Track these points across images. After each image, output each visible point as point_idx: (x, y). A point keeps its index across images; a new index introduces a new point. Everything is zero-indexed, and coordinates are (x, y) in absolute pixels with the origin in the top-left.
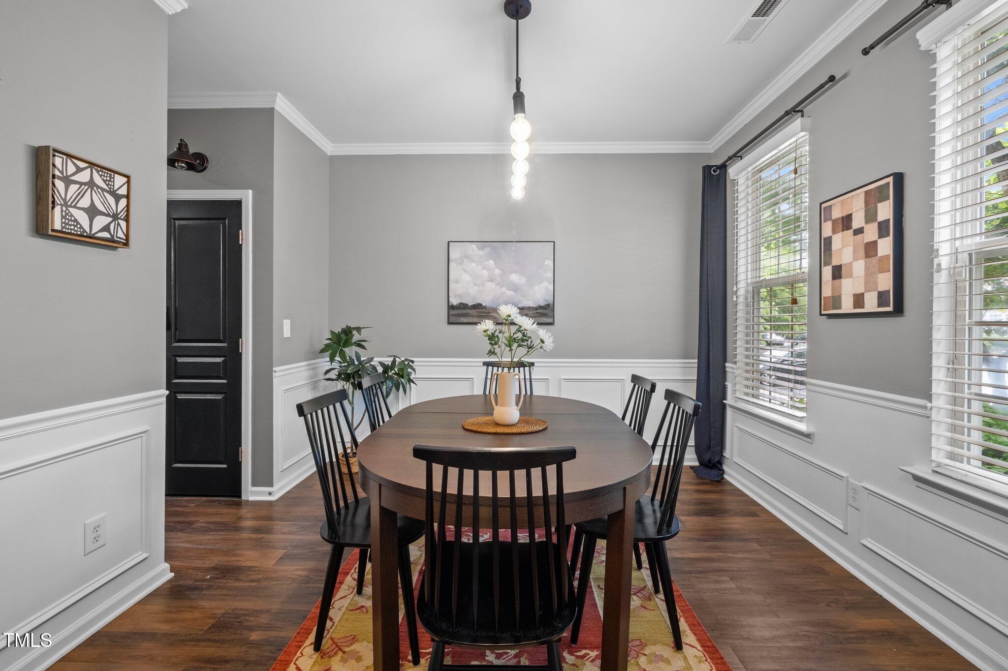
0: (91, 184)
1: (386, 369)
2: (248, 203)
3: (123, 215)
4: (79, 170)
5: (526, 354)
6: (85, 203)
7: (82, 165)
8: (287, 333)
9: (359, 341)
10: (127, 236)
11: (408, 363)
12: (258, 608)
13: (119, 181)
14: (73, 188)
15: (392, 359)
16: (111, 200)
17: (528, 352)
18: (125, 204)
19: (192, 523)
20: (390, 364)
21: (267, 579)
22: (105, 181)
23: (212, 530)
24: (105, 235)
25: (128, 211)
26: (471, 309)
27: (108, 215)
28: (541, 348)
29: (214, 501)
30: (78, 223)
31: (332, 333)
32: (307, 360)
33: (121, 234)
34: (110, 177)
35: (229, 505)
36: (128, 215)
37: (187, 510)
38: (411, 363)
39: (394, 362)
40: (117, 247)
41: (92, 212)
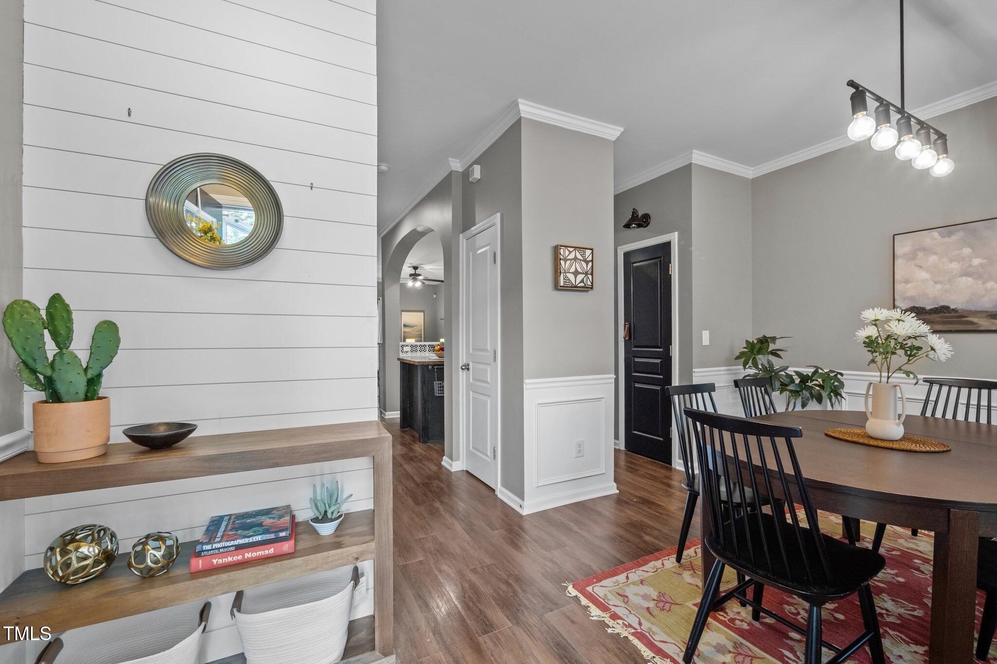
0: (576, 259)
1: (804, 379)
2: (675, 242)
3: (590, 272)
4: (570, 252)
5: (907, 363)
6: (573, 270)
7: (571, 249)
8: (706, 341)
9: (773, 350)
10: (592, 283)
11: (836, 376)
12: (655, 526)
13: (588, 252)
14: (568, 262)
15: (813, 370)
16: (584, 264)
17: (909, 360)
18: (591, 265)
19: (637, 470)
20: (810, 374)
21: (667, 515)
22: (581, 255)
23: (647, 478)
24: (582, 284)
25: (592, 269)
26: (930, 314)
27: (583, 273)
28: (926, 356)
29: (654, 463)
30: (570, 281)
31: (747, 342)
32: (727, 366)
33: (589, 283)
34: (584, 252)
35: (662, 467)
36: (592, 272)
37: (638, 463)
38: (839, 376)
39: (816, 372)
40: (588, 291)
41: (576, 273)
